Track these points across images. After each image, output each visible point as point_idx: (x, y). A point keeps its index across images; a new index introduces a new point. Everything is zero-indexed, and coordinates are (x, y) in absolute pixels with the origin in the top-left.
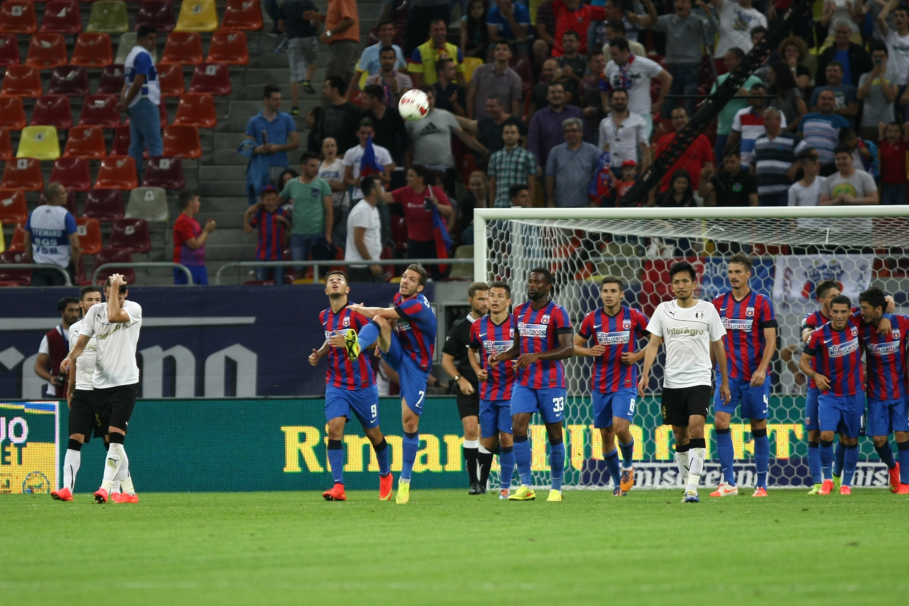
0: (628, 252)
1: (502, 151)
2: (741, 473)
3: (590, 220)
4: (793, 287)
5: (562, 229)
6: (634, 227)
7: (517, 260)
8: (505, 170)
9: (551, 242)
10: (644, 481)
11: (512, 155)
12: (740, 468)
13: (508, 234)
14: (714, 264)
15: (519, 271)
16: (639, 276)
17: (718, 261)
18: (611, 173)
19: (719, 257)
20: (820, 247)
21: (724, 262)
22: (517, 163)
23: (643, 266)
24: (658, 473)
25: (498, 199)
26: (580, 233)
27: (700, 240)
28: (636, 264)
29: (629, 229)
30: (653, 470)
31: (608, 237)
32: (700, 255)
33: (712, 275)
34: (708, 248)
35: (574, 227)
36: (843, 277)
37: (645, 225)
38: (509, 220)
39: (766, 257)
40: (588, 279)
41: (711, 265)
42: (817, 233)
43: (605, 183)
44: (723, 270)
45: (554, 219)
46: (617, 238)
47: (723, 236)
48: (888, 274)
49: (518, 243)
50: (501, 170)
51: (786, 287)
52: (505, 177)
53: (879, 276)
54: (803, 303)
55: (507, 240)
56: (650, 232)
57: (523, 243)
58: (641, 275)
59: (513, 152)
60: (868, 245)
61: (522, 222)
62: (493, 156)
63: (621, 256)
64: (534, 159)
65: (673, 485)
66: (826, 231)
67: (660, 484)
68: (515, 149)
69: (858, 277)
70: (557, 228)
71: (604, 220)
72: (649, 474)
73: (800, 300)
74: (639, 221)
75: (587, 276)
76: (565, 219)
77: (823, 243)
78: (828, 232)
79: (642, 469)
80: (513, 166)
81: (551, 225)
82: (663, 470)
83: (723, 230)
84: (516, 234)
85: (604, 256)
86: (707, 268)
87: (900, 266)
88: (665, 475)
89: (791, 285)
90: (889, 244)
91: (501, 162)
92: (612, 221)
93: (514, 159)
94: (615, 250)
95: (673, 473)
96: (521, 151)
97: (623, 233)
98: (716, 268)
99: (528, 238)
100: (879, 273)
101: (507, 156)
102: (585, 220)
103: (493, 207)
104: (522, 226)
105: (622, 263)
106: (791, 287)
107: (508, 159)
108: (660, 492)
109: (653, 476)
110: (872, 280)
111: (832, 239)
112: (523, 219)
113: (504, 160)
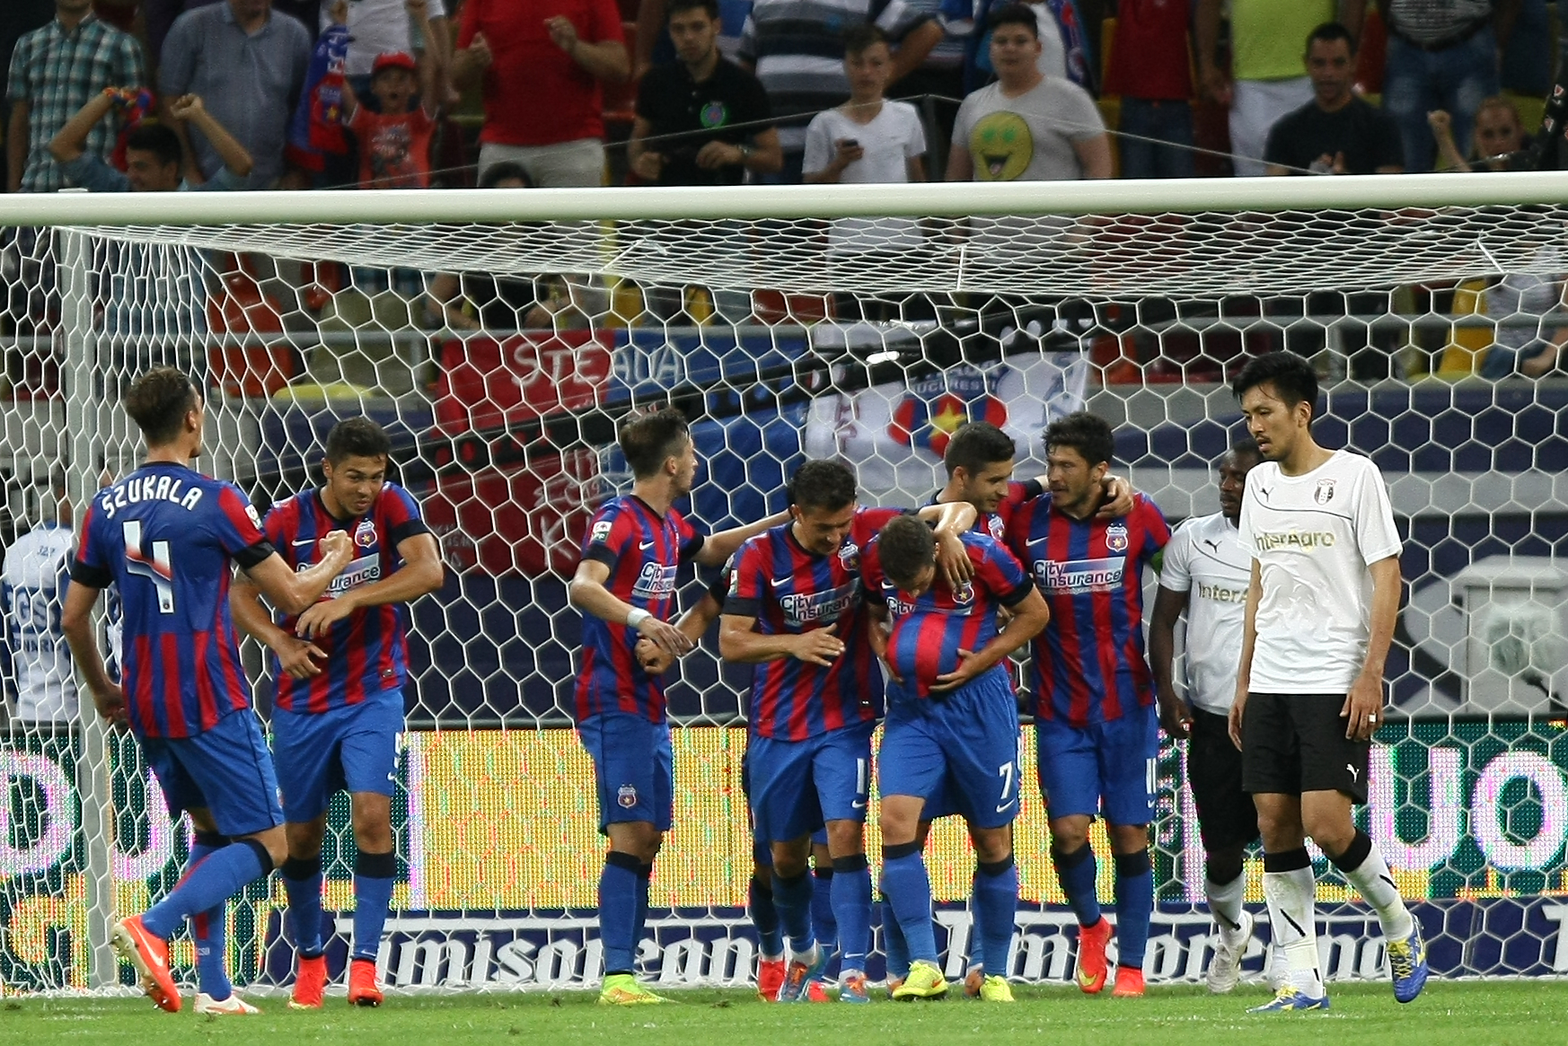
0: (395, 317)
1: (48, 30)
2: (721, 946)
3: (285, 224)
4: (864, 413)
5: (205, 252)
6: (411, 246)
7: (77, 342)
8: (55, 82)
9: (174, 289)
10: (444, 971)
11: (76, 41)
12: (720, 932)
13: (49, 265)
14: (639, 350)
15: (83, 372)
16: (423, 385)
17: (649, 341)
18: (348, 89)
19: (655, 330)
20: (940, 298)
21: (669, 344)
22: (89, 64)
23: (437, 355)
24: (483, 948)
25: (33, 165)
26: (256, 263)
27: (598, 280)
28: (417, 350)
29: (395, 252)
30: (468, 938)
31: (335, 273)
32: (597, 322)
33: (633, 382)
34: (621, 304)
35: (238, 247)
36: (1007, 384)
37: (441, 240)
38: (53, 228)
39: (789, 329)
40: (281, 393)
41: (631, 352)
42: (932, 261)
43: (332, 113)
44: (664, 368)
45: (181, 224)
46: (363, 275)
47: (665, 270)
48: (1135, 377)
49: (79, 292)
50: (42, 82)
51: (844, 416)
52: (52, 104)
53: (1110, 382)
54: (895, 459)
55: (48, 284)
56: (453, 261)
57: (95, 294)
58: (433, 379)
59: (79, 33)
60: (1077, 294)
61: (90, 234)
62: (21, 43)
63: (374, 327)
64: (136, 54)
65: (527, 981)
66: (959, 254)
67: (490, 978)
68: (86, 25)
69: (1050, 383)
70: (191, 249)
71: (321, 227)
72: (458, 950)
73: (883, 450)
74: (424, 229)
75: (276, 385)
76: (212, 224)
77: (949, 289)
78: (962, 258)
79: (438, 936)
80: (75, 74)
81: (173, 241)
82: (499, 939)
83: (664, 251)
84: (75, 268)
85: (326, 328)
86: (620, 360)
87: (1167, 352)
88: (505, 953)
89: (857, 409)
90: (1136, 289)
91: (43, 61)
92: (309, 227)
93: (81, 52)
94: (358, 312)
95: (527, 946)
96: (102, 32)
97: (381, 262)
98: (644, 362)
99: (107, 275)
100: (1109, 372)
101: (61, 44)
102: (271, 227)
103: (19, 188)
104: (91, 242)
105: (378, 348)
106: (858, 417)
107: (65, 52)
108: (486, 1001)
109: (471, 955)
110: (1089, 393)
111: (974, 277)
112: (93, 223)
113: (53, 55)
